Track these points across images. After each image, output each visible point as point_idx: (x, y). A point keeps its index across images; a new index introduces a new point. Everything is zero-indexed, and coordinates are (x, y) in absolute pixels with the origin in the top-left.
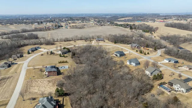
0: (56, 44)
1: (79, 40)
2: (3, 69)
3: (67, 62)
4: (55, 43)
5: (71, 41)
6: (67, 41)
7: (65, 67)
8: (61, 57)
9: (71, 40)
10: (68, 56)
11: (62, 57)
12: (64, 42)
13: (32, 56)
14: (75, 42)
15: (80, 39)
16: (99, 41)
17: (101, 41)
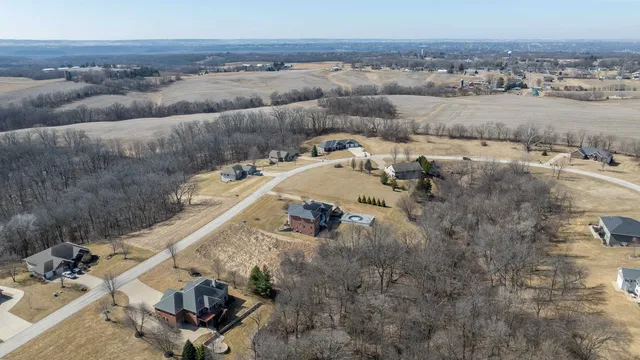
0: (413, 141)
1: (505, 140)
2: (227, 180)
3: (384, 206)
4: (414, 137)
5: (476, 138)
6: (462, 137)
7: (361, 219)
8: (384, 184)
9: (475, 134)
10: (407, 187)
11: (389, 185)
12: (446, 140)
13: (316, 162)
14: (485, 145)
15: (512, 137)
16: (586, 157)
17: (596, 158)
